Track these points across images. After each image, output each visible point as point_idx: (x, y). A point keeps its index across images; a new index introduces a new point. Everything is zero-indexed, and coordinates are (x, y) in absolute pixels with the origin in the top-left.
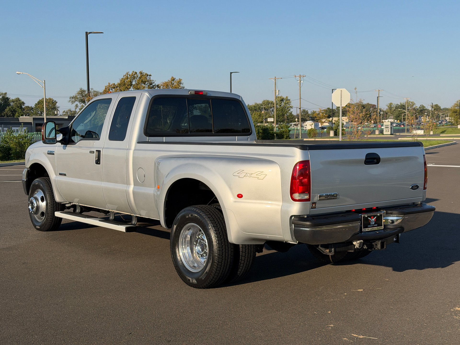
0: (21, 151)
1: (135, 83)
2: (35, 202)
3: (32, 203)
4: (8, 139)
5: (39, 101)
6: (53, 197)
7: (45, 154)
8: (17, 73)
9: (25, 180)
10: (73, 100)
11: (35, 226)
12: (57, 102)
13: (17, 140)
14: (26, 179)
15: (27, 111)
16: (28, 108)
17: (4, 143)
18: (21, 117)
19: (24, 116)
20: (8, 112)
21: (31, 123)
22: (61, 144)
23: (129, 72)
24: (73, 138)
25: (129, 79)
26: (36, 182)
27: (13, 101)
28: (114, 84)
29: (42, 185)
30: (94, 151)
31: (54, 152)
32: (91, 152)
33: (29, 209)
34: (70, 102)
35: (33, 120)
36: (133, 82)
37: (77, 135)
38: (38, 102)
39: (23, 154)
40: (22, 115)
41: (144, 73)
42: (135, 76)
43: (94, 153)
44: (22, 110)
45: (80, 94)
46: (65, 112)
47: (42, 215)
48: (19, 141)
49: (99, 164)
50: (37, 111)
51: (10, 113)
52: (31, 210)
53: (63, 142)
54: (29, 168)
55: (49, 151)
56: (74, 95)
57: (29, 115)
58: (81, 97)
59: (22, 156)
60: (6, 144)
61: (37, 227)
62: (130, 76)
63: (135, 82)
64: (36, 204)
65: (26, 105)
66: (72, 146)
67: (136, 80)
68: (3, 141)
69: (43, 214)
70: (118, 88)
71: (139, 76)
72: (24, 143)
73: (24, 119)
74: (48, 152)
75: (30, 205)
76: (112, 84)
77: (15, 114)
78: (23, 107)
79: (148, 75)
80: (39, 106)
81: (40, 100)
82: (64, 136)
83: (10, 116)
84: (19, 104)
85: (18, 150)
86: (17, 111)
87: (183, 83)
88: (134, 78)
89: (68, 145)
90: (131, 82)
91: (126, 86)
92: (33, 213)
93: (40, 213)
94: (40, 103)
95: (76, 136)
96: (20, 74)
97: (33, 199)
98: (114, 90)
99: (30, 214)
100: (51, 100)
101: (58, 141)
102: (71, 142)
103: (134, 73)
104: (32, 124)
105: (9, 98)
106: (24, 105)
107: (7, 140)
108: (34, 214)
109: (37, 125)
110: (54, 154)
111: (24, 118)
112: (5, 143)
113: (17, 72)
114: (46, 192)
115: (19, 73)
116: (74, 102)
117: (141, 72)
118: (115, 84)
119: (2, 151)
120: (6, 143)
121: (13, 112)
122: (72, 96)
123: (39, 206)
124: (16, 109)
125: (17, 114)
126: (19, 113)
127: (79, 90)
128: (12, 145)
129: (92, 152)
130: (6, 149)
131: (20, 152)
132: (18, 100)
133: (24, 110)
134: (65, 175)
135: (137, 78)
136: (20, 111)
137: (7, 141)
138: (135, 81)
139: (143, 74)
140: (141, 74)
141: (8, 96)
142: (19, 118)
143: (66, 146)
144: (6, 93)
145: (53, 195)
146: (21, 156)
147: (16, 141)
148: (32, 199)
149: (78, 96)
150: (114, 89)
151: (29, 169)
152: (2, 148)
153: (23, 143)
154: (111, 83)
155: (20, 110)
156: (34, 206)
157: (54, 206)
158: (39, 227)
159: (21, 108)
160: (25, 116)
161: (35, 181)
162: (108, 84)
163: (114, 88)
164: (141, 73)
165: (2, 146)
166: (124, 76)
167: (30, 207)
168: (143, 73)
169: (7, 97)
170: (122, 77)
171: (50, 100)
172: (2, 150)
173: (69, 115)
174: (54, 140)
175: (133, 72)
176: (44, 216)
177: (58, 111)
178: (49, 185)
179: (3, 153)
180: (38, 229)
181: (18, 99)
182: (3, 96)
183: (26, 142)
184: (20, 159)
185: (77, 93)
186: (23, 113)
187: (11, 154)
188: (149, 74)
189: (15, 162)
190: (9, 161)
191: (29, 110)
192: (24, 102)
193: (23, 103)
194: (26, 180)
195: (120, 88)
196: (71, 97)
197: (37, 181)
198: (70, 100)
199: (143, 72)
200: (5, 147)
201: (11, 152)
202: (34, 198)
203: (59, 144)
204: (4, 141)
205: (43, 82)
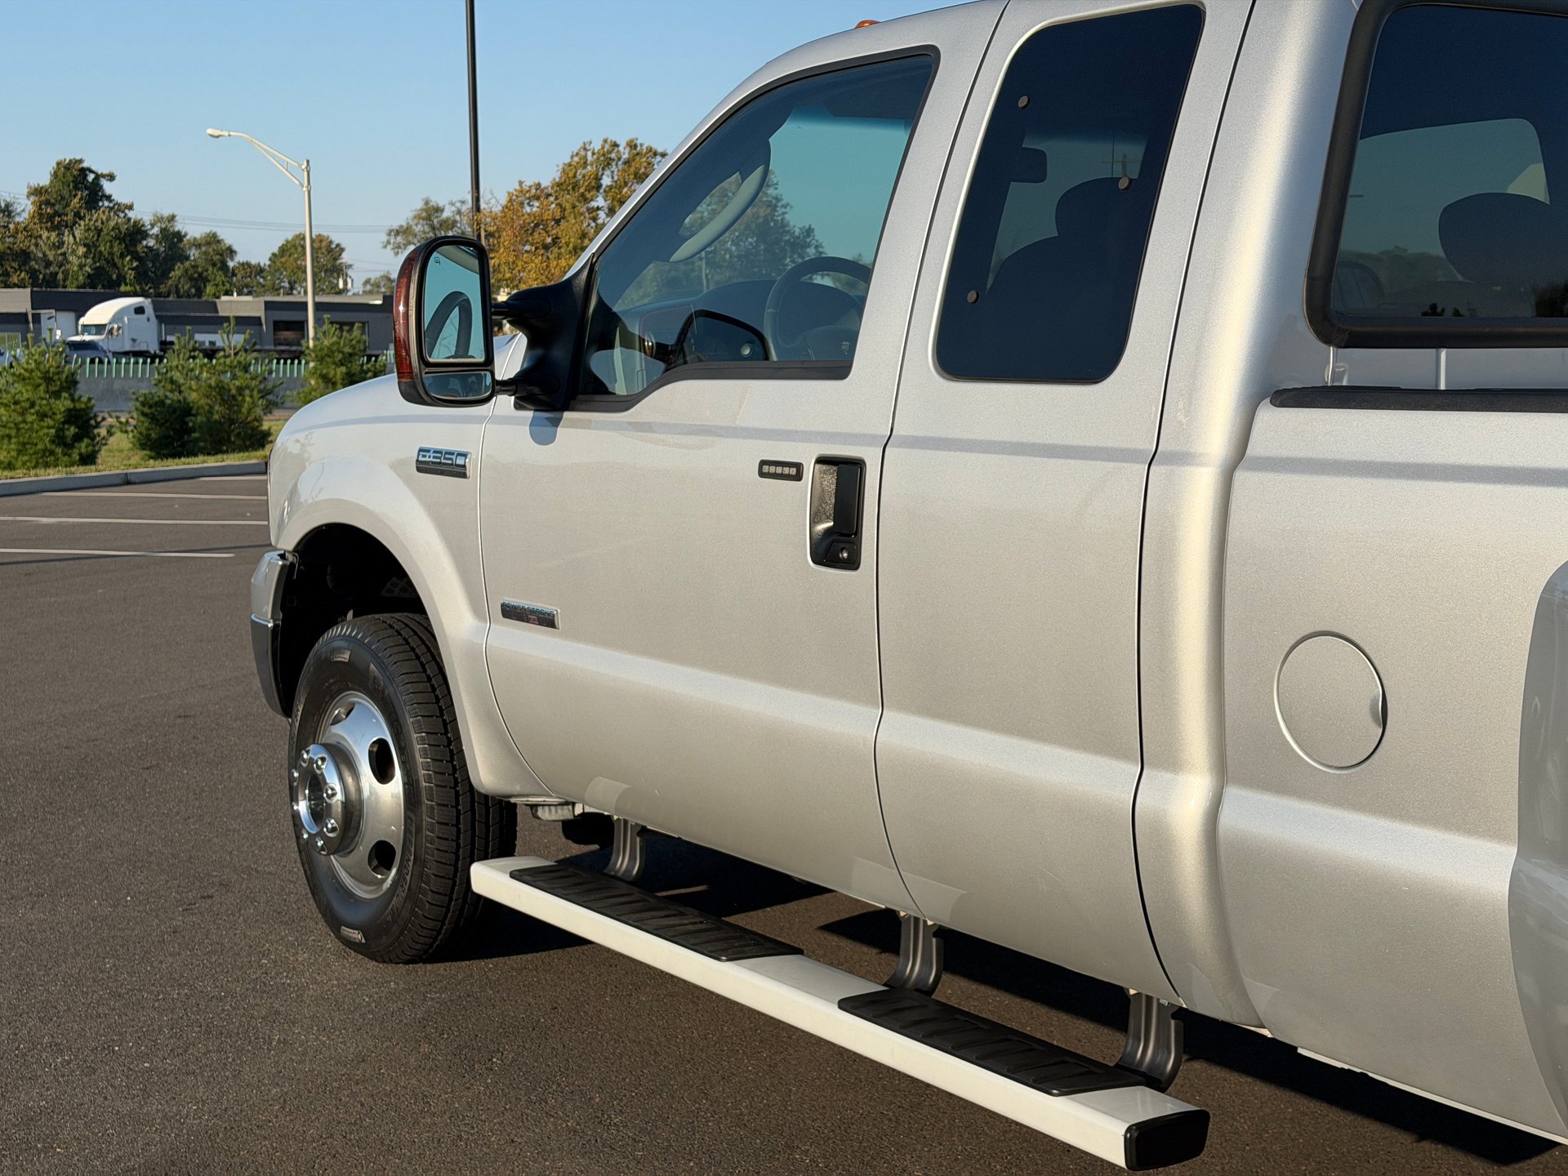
0: (229, 419)
1: (610, 180)
2: (332, 780)
3: (316, 784)
4: (180, 372)
5: (283, 245)
6: (451, 751)
7: (397, 466)
8: (211, 136)
9: (270, 625)
10: (399, 239)
11: (335, 923)
12: (342, 250)
13: (214, 379)
14: (272, 618)
15: (242, 278)
16: (249, 270)
17: (163, 387)
18: (224, 298)
19: (235, 294)
20: (182, 282)
21: (259, 318)
22: (518, 406)
23: (591, 143)
24: (597, 362)
25: (589, 168)
26: (336, 644)
27: (197, 244)
28: (539, 184)
29: (381, 665)
30: (798, 466)
31: (465, 455)
32: (772, 469)
33: (296, 816)
34: (389, 247)
35: (265, 309)
36: (604, 177)
37: (627, 343)
38: (280, 248)
39: (233, 430)
40: (228, 293)
41: (641, 145)
42: (613, 155)
43: (798, 477)
44: (226, 276)
45: (423, 219)
46: (372, 281)
47: (375, 863)
48: (221, 381)
49: (853, 564)
50: (279, 279)
51: (185, 286)
52: (309, 827)
53: (536, 390)
54: (296, 550)
55: (428, 451)
56: (405, 224)
57: (249, 293)
58: (427, 229)
59: (233, 439)
60: (172, 391)
61: (347, 931)
62: (595, 157)
63: (613, 178)
64: (338, 788)
65: (240, 258)
66: (590, 421)
67: (614, 168)
68: (160, 381)
69: (382, 854)
70: (552, 199)
71: (625, 156)
72: (240, 389)
73: (234, 304)
74: (421, 459)
75: (300, 798)
76: (530, 187)
77: (205, 287)
78: (231, 264)
79: (655, 154)
80: (283, 260)
81: (287, 241)
82: (539, 352)
83: (189, 296)
84: (218, 254)
85: (216, 417)
86: (209, 277)
87: (776, 184)
88: (608, 163)
89: (567, 415)
90: (598, 179)
91: (582, 190)
92: (322, 848)
93: (364, 848)
94: (290, 250)
95: (618, 352)
96: (218, 137)
97: (323, 759)
98: (538, 207)
99: (306, 850)
100: (324, 244)
101: (503, 383)
102: (585, 393)
103: (607, 147)
104: (261, 324)
105: (183, 233)
106: (232, 260)
107: (177, 375)
108: (328, 854)
109: (278, 326)
110: (464, 476)
111: (234, 301)
112: (170, 388)
113: (210, 131)
114: (410, 721)
115: (217, 133)
116: (403, 247)
117: (632, 141)
118: (540, 187)
119: (157, 420)
120: (174, 387)
121: (199, 281)
122: (395, 226)
123: (361, 801)
124: (207, 271)
125: (210, 289)
126: (217, 285)
127: (420, 205)
128: (193, 396)
129: (779, 470)
130: (172, 409)
131: (225, 422)
132: (213, 240)
133: (234, 274)
134: (547, 621)
135: (617, 165)
136: (220, 277)
137: (176, 381)
138: (613, 172)
139: (639, 148)
140: (631, 149)
141: (179, 226)
142: (217, 300)
143: (556, 423)
144: (172, 218)
145: (450, 742)
146: (229, 438)
147: (209, 381)
148: (314, 752)
149: (416, 225)
150: (536, 204)
151: (290, 558)
152: (159, 409)
153: (234, 391)
154: (528, 182)
155: (220, 273)
156: (329, 806)
157: (458, 812)
158: (357, 936)
159: (224, 267)
160: (238, 295)
161: (334, 639)
162: (518, 184)
163: (538, 198)
164: (631, 147)
165: (156, 399)
166: (572, 157)
167: (302, 807)
168: (639, 145)
169: (176, 229)
170: (568, 160)
171: (321, 241)
172: (156, 413)
173: (385, 292)
174: (473, 379)
175: (605, 141)
176: (394, 871)
177: (349, 281)
178: (425, 671)
179: (160, 427)
180: (349, 943)
181: (214, 235)
182: (163, 226)
183: (247, 387)
184: (225, 448)
185: (415, 217)
186: (231, 285)
187: (189, 431)
188: (660, 150)
189: (205, 465)
190: (183, 459)
191: (250, 276)
192: (235, 248)
193: (231, 252)
194: (275, 626)
195: (556, 199)
196: (393, 230)
197: (345, 638)
198: (388, 242)
199: (638, 142)
200: (168, 402)
201: (191, 420)
202: (328, 747)
203: (505, 403)
204: (166, 379)
205: (303, 167)
